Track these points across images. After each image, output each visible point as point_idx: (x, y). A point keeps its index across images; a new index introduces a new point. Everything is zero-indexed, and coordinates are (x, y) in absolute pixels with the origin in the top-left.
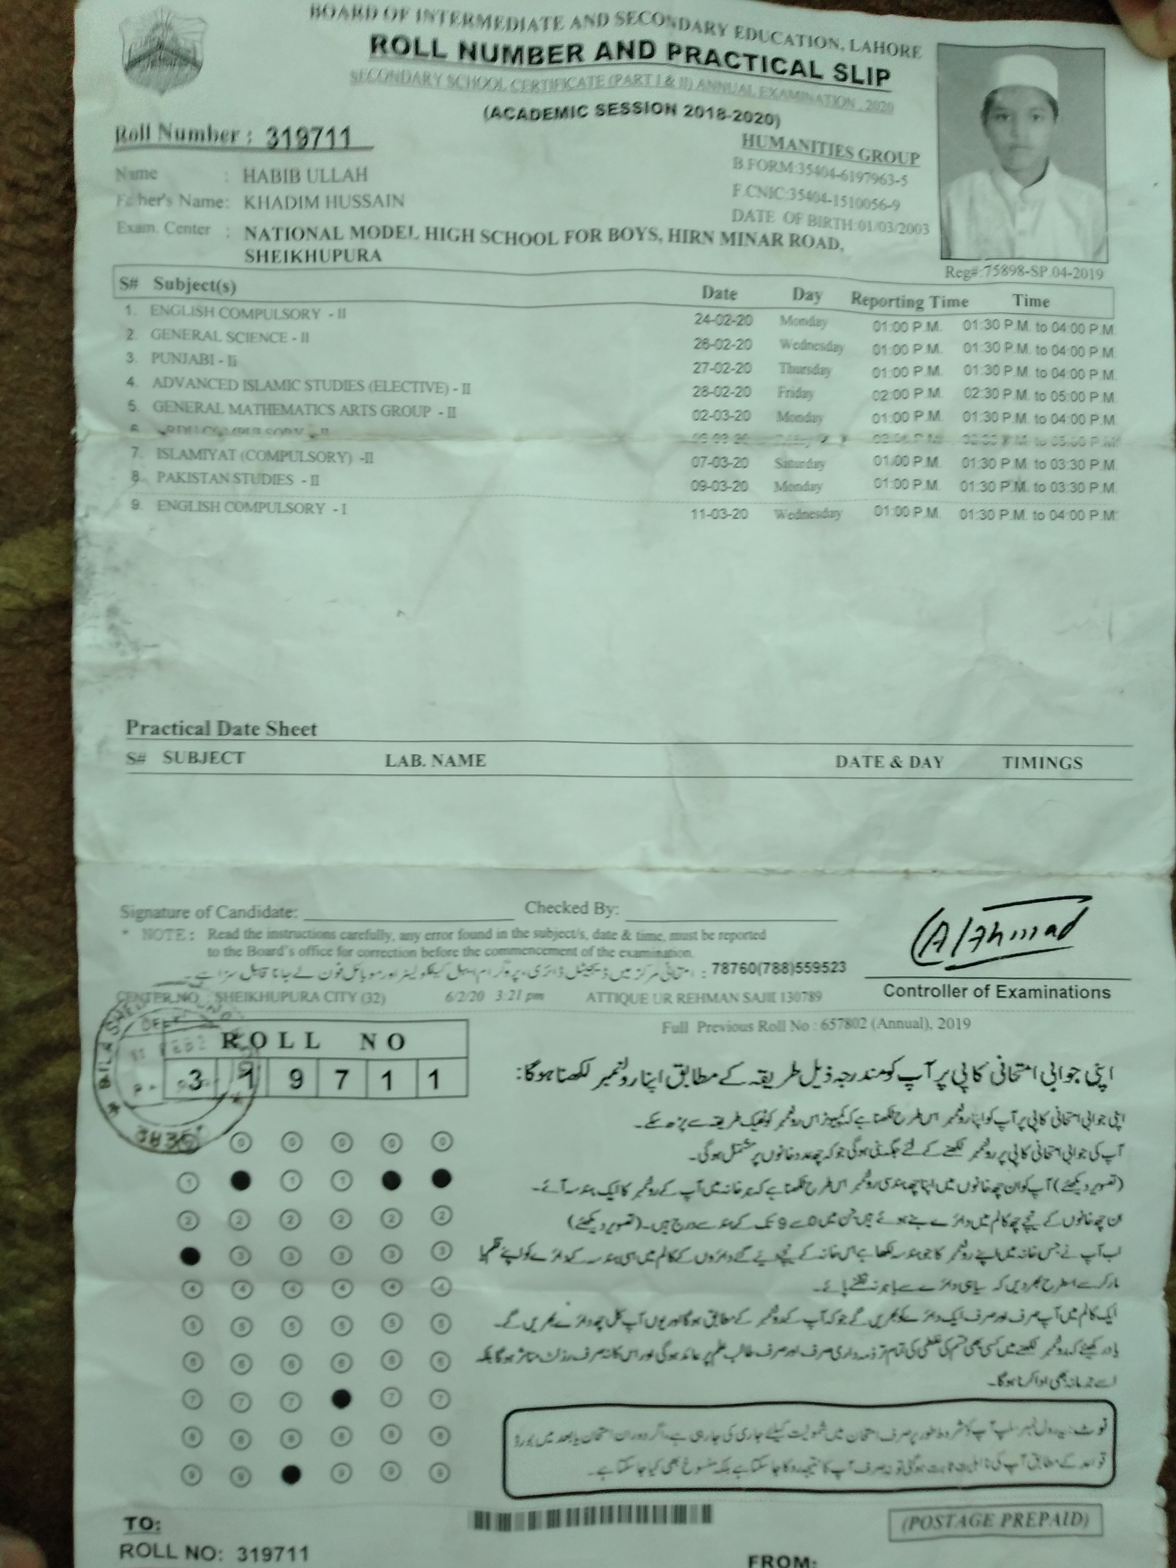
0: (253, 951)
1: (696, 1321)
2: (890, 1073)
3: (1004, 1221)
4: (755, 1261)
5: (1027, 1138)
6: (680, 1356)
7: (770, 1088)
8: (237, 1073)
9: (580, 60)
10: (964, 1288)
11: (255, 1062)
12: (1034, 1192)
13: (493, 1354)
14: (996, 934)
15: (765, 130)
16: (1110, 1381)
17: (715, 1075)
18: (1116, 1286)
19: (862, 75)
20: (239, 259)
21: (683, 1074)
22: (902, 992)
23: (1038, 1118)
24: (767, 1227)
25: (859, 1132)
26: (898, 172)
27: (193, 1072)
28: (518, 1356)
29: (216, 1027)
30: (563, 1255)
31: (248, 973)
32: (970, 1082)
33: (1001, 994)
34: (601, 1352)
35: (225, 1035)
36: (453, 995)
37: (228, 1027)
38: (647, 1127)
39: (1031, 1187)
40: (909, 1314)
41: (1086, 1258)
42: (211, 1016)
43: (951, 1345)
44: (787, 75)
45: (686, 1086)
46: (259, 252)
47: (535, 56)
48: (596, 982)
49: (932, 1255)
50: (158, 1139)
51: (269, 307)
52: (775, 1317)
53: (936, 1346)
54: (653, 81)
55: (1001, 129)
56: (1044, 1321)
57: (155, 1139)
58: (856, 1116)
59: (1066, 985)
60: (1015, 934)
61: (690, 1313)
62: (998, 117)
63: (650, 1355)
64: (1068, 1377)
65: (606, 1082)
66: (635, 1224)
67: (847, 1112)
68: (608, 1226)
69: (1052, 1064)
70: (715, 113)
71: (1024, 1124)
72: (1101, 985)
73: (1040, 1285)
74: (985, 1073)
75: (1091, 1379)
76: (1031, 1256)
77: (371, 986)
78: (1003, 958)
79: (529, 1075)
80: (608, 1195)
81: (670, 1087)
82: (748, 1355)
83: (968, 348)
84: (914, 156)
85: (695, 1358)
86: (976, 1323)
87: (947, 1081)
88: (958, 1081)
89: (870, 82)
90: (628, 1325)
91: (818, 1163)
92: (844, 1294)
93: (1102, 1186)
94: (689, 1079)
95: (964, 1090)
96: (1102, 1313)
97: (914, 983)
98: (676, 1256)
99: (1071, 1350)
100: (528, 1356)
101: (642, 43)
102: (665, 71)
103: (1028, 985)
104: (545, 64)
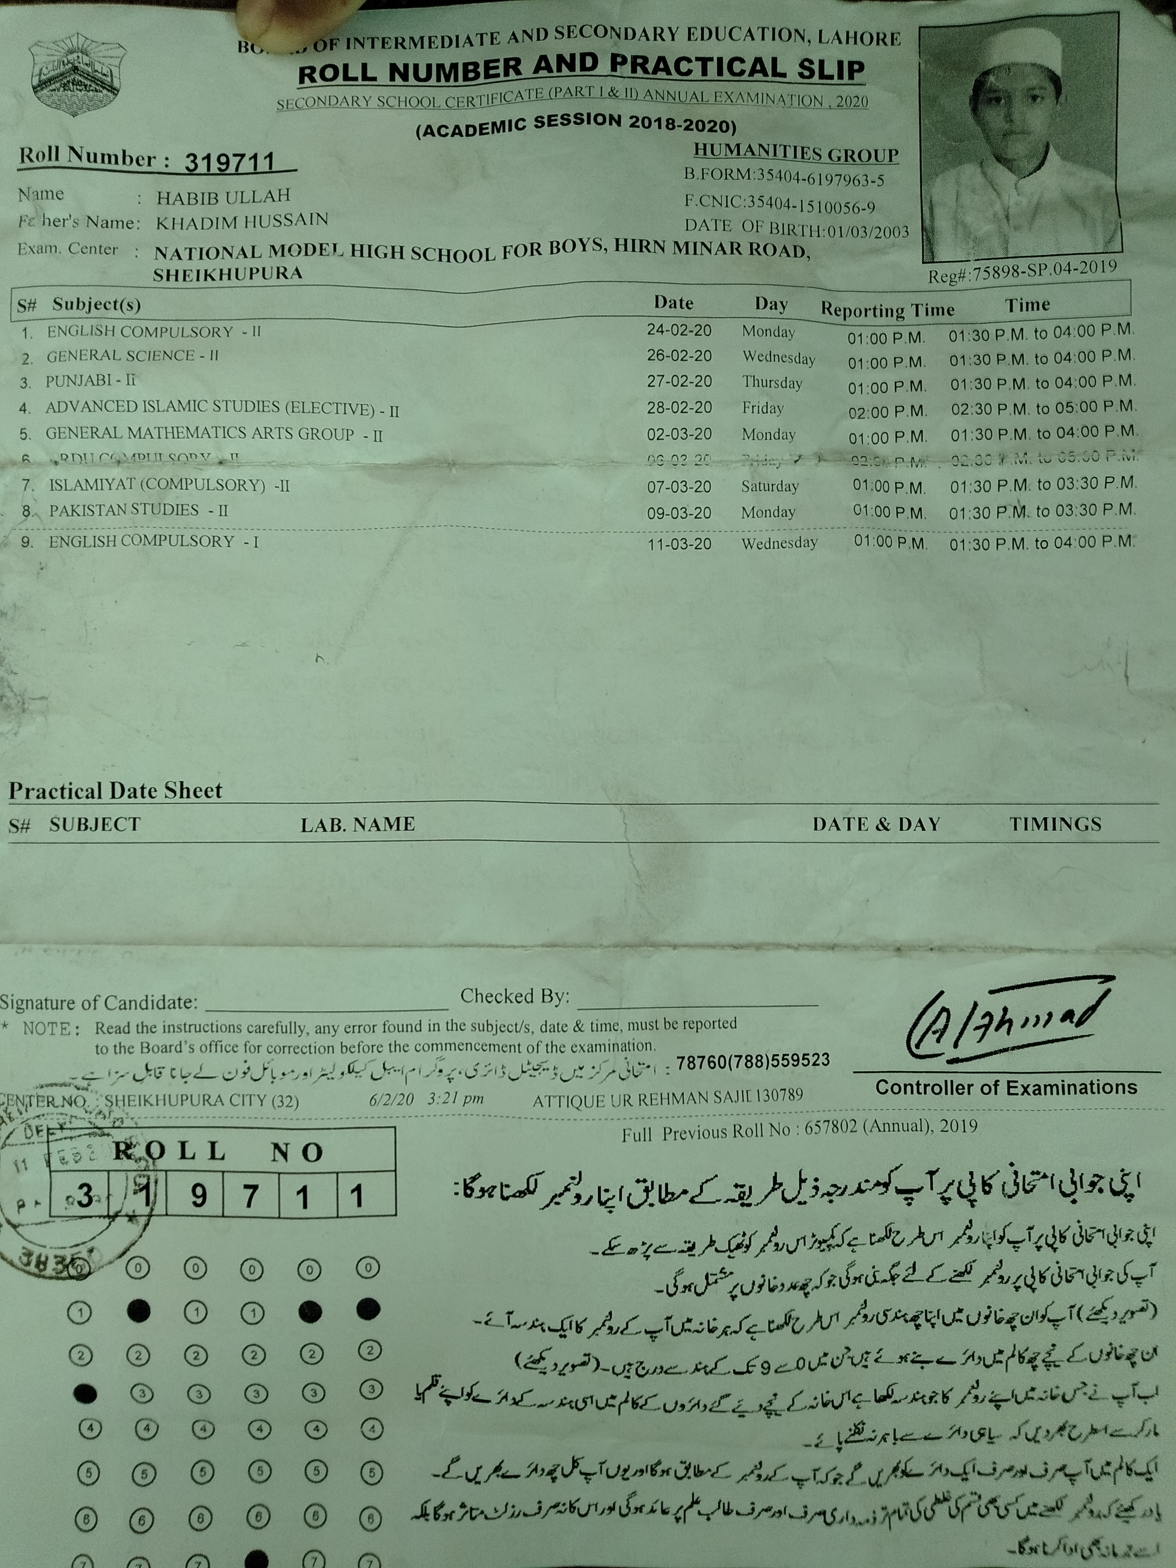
0: (147, 1048)
1: (666, 1472)
2: (886, 1185)
3: (1021, 1356)
4: (734, 1411)
5: (1045, 1260)
6: (646, 1509)
7: (749, 1205)
8: (132, 1187)
9: (518, 72)
10: (976, 1436)
11: (152, 1174)
12: (1055, 1322)
13: (430, 1511)
14: (1005, 1022)
15: (718, 138)
16: (1151, 1549)
17: (685, 1192)
18: (1156, 1434)
19: (831, 69)
20: (149, 279)
21: (647, 1190)
22: (898, 1089)
23: (1057, 1234)
24: (748, 1372)
25: (853, 1256)
26: (873, 171)
27: (81, 1187)
28: (459, 1512)
29: (108, 1135)
30: (510, 1397)
31: (141, 1073)
32: (979, 1194)
33: (1012, 1091)
34: (555, 1506)
35: (117, 1144)
36: (377, 1098)
37: (120, 1136)
38: (604, 1253)
39: (1050, 1316)
40: (912, 1467)
41: (1119, 1399)
42: (100, 1123)
43: (962, 1504)
44: (745, 77)
45: (651, 1205)
46: (168, 271)
47: (470, 72)
48: (545, 1084)
49: (939, 1398)
50: (45, 1264)
51: (174, 325)
52: (758, 1473)
53: (945, 1505)
54: (596, 92)
55: (994, 116)
56: (1072, 1477)
57: (41, 1263)
58: (848, 1237)
59: (1086, 1079)
60: (1027, 1020)
61: (659, 1463)
62: (990, 100)
63: (611, 1509)
64: (1102, 1545)
65: (557, 1200)
66: (593, 1364)
67: (838, 1233)
68: (560, 1367)
69: (1072, 1171)
70: (664, 123)
71: (1042, 1242)
72: (1126, 1079)
73: (1065, 1433)
74: (996, 1183)
75: (1130, 1547)
76: (1053, 1398)
77: (284, 1087)
78: (1013, 1048)
79: (468, 1191)
80: (561, 1332)
81: (631, 1206)
82: (727, 1513)
83: (954, 360)
84: (892, 153)
85: (664, 1512)
86: (992, 1478)
87: (952, 1193)
88: (965, 1193)
89: (841, 76)
90: (587, 1475)
91: (806, 1295)
92: (839, 1449)
93: (1133, 1313)
94: (654, 1196)
95: (972, 1203)
96: (1140, 1467)
97: (913, 1079)
98: (641, 1402)
99: (1106, 1512)
100: (471, 1513)
101: (583, 56)
102: (609, 83)
103: (1042, 1080)
104: (482, 79)
